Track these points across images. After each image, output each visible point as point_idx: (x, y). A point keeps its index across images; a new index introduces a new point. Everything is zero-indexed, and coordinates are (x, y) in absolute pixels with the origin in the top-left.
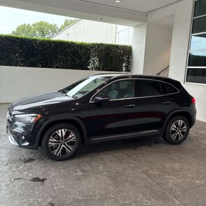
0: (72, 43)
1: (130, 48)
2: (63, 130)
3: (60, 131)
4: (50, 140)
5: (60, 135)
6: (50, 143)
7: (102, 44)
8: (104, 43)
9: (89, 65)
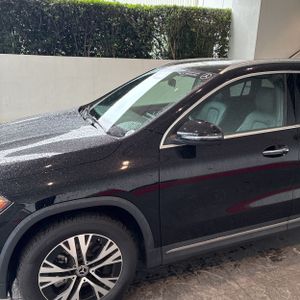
0: (118, 6)
1: (229, 14)
2: (81, 238)
3: (71, 241)
4: (43, 270)
5: (73, 252)
6: (41, 279)
7: (175, 8)
8: (179, 4)
9: (151, 50)
